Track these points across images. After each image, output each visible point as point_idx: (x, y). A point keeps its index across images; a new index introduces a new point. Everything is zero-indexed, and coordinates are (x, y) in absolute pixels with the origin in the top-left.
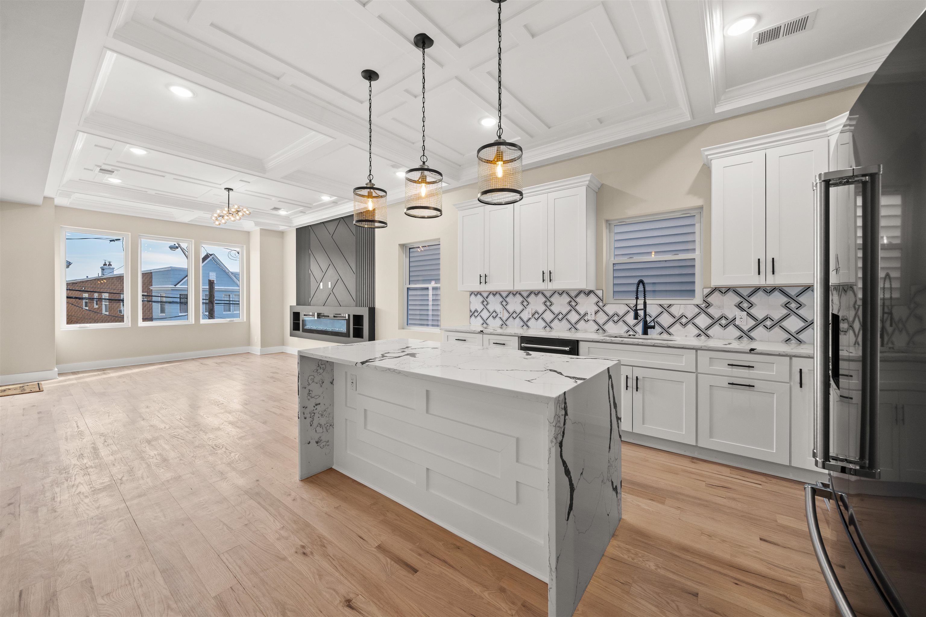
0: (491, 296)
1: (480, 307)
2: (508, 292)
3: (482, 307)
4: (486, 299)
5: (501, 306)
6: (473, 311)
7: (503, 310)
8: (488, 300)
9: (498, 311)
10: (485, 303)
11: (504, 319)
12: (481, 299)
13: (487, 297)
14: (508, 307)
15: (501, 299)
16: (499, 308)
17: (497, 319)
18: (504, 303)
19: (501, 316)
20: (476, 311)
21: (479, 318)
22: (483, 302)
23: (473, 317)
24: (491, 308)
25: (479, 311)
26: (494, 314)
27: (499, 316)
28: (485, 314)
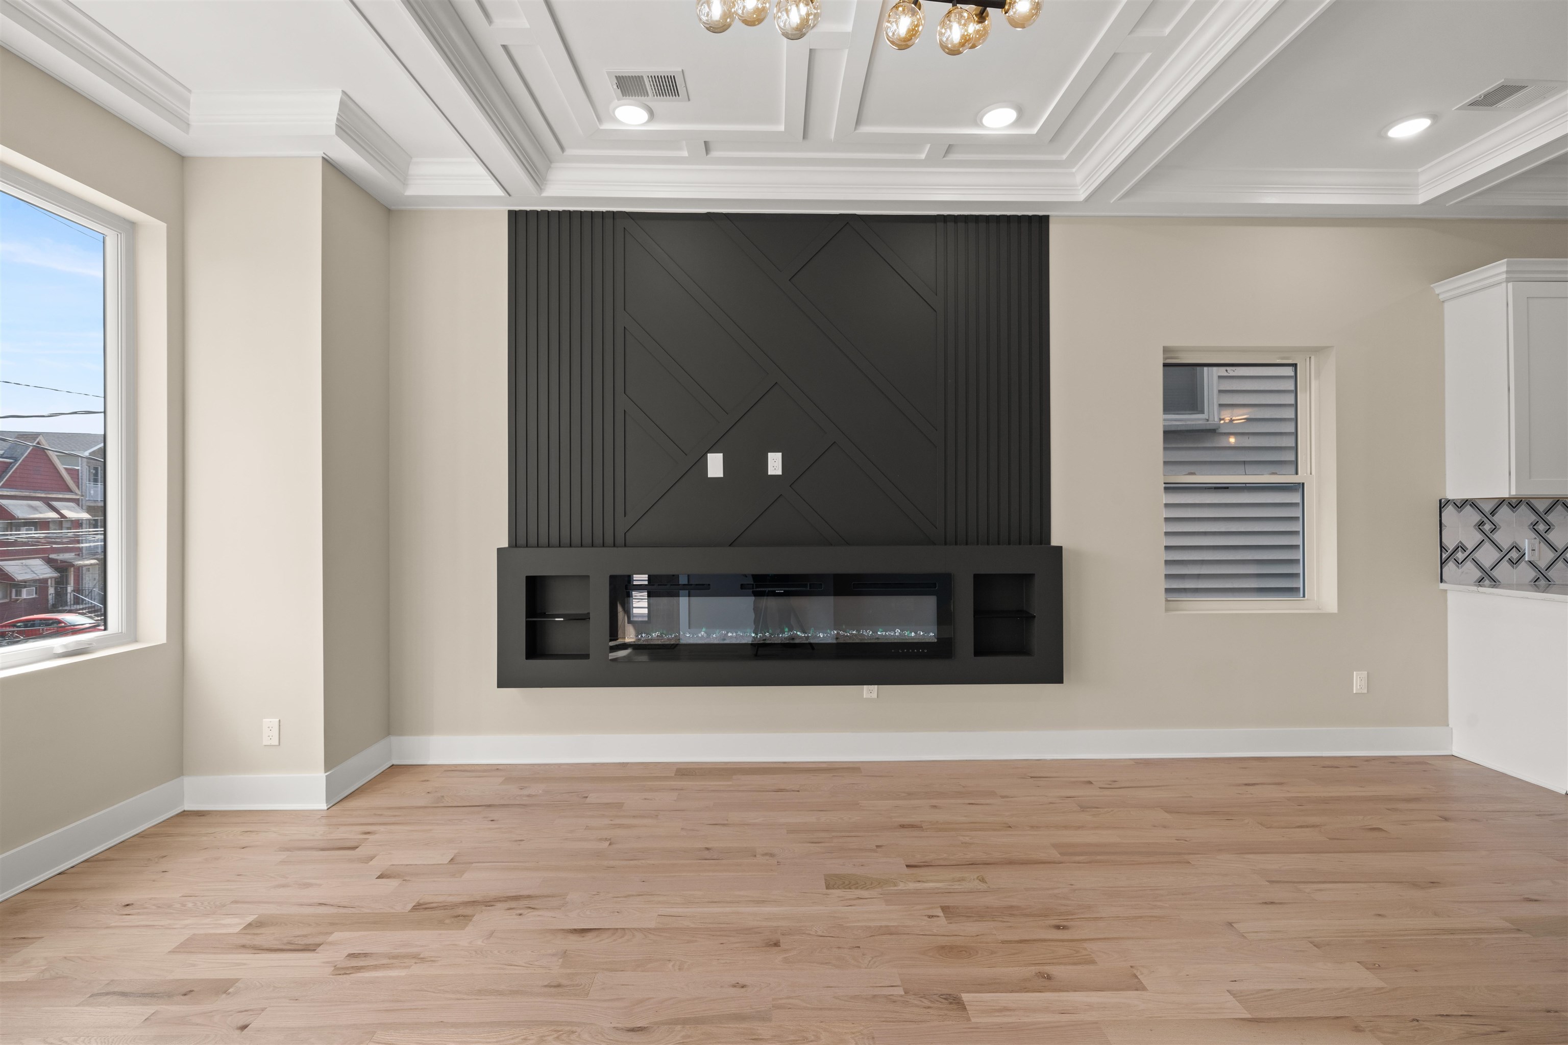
0: (1505, 510)
1: (1471, 538)
2: (1552, 500)
3: (1479, 537)
4: (1490, 517)
5: (1533, 535)
6: (1451, 546)
7: (1540, 543)
8: (1496, 518)
9: (1526, 545)
10: (1487, 527)
11: (1543, 565)
12: (1476, 517)
13: (1493, 513)
14: (1551, 536)
15: (1533, 518)
16: (1527, 542)
17: (1523, 565)
18: (1541, 527)
19: (1534, 559)
20: (1461, 547)
21: (1469, 565)
22: (1482, 523)
23: (1451, 565)
24: (1503, 538)
25: (1470, 546)
26: (1514, 555)
27: (1527, 558)
28: (1488, 555)
